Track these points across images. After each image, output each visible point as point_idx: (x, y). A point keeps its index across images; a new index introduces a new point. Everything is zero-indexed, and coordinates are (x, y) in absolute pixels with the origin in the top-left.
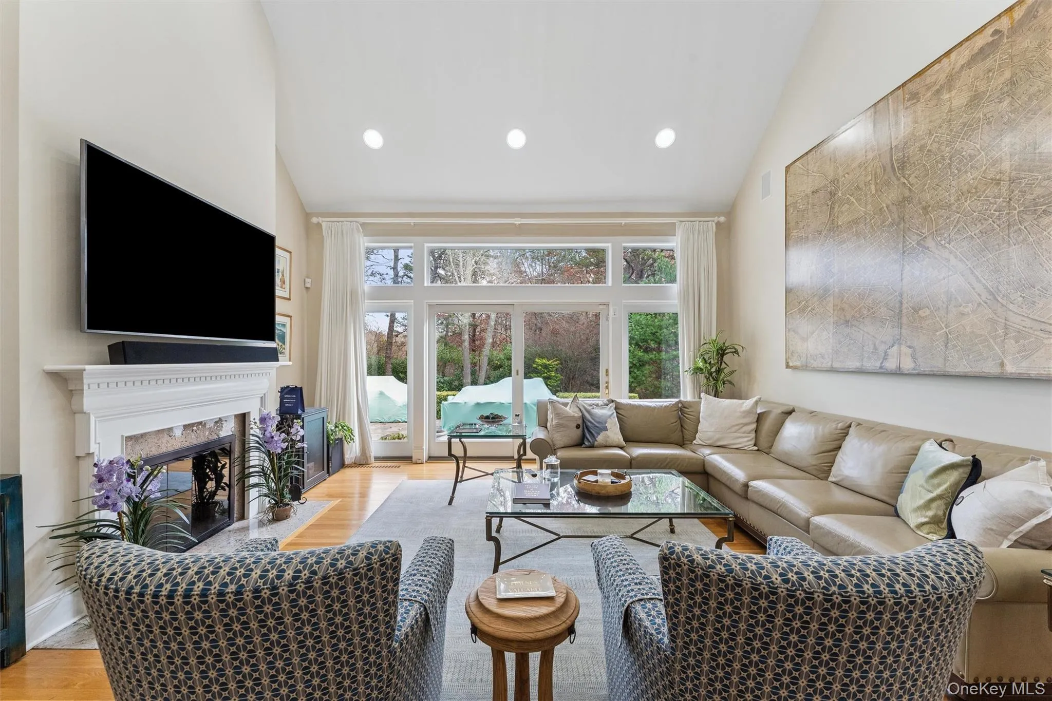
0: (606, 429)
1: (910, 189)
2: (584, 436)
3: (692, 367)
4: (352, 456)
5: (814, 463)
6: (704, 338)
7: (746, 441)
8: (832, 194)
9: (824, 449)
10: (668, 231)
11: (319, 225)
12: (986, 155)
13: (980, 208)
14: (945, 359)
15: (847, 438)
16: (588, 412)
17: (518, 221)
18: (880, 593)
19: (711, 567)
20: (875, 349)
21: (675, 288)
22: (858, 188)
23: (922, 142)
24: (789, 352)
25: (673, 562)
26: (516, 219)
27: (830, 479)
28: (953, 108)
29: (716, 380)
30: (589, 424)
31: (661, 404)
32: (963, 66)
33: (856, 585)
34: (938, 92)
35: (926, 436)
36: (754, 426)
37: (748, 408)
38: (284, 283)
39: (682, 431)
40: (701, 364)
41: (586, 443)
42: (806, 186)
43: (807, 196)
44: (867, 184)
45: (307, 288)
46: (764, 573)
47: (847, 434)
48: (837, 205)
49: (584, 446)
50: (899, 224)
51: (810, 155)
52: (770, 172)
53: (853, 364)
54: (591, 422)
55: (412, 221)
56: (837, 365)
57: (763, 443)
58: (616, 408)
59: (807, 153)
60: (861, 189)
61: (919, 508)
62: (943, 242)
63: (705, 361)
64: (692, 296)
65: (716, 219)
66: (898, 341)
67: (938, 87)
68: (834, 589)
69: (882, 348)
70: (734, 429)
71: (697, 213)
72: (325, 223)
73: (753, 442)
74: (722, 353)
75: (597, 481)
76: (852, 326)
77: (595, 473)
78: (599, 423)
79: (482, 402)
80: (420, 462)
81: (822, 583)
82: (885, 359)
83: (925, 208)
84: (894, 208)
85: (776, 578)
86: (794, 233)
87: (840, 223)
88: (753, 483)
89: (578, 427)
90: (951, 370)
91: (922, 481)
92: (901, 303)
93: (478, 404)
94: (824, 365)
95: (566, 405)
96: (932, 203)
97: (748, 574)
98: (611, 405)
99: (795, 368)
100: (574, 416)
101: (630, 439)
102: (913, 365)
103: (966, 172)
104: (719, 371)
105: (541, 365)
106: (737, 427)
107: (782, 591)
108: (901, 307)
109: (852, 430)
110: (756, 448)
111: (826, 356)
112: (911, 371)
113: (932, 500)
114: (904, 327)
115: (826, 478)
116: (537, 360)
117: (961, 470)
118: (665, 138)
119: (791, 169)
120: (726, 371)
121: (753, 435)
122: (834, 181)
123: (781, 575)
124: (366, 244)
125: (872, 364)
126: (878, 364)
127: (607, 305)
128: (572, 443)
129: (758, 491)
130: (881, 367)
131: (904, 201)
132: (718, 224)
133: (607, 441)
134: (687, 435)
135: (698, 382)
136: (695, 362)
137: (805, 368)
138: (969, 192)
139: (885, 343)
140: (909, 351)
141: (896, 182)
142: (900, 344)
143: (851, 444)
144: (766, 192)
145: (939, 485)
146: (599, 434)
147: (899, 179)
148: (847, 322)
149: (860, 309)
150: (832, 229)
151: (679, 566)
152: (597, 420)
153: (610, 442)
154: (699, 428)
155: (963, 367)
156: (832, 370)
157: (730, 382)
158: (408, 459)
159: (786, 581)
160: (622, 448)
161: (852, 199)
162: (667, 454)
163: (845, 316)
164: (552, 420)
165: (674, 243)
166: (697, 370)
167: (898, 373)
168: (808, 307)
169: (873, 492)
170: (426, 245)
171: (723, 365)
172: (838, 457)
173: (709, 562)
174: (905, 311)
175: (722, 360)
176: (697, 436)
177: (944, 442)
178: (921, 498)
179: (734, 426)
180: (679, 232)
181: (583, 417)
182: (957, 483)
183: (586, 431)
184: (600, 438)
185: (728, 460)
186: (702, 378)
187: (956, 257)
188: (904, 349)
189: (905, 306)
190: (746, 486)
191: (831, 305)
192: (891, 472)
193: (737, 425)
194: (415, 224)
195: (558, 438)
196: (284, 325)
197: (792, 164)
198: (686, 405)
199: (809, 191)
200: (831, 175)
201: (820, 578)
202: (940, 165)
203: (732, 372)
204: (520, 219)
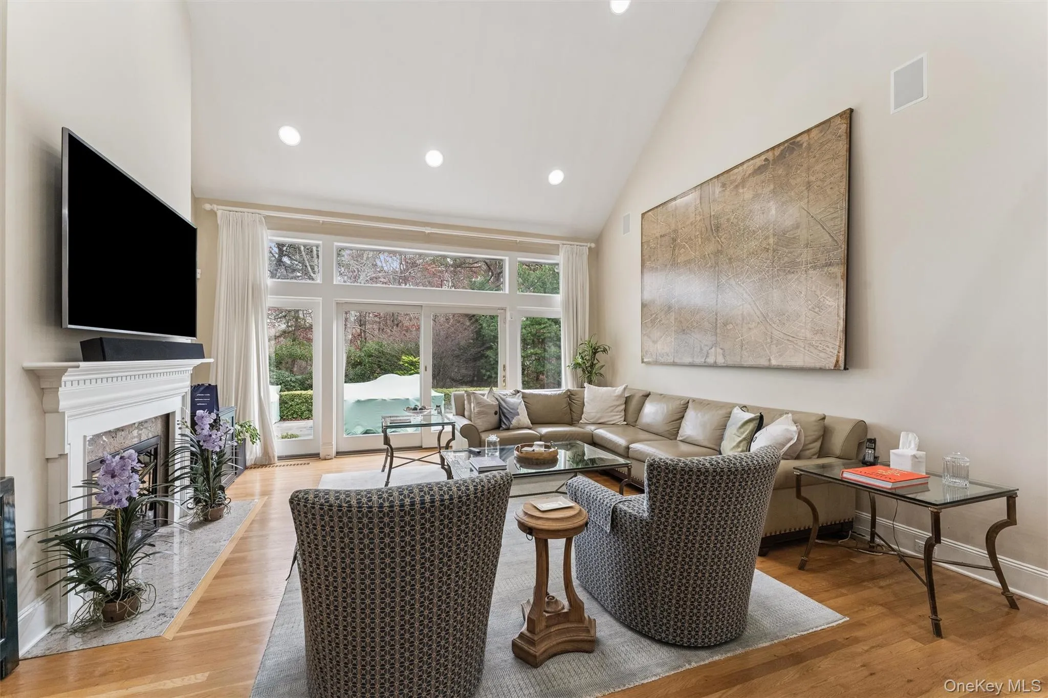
0: (518, 414)
1: (722, 246)
2: (500, 420)
3: (573, 363)
5: (667, 429)
6: (581, 339)
7: (618, 418)
8: (674, 240)
9: (673, 419)
10: (554, 250)
11: (213, 213)
12: (762, 232)
13: (758, 265)
14: (741, 357)
15: (688, 411)
16: (503, 400)
17: (428, 230)
18: (749, 465)
19: (676, 464)
20: (701, 349)
21: (558, 298)
22: (690, 239)
23: (728, 217)
24: (644, 353)
25: (656, 466)
26: (427, 228)
27: (678, 439)
28: (745, 199)
29: (590, 372)
30: (505, 411)
31: (555, 392)
32: (750, 174)
33: (740, 463)
34: (737, 186)
35: (734, 406)
36: (623, 406)
37: (620, 393)
39: (571, 413)
40: (580, 361)
41: (504, 426)
42: (657, 230)
43: (657, 238)
44: (696, 237)
46: (702, 463)
47: (687, 407)
48: (677, 248)
49: (501, 429)
50: (715, 267)
51: (659, 209)
52: (629, 215)
53: (688, 360)
54: (506, 409)
55: (321, 219)
56: (677, 360)
57: (631, 418)
58: (523, 397)
59: (657, 207)
60: (692, 240)
61: (734, 447)
62: (739, 283)
63: (582, 358)
64: (571, 305)
65: (589, 245)
66: (715, 345)
67: (737, 183)
68: (732, 465)
69: (705, 349)
70: (610, 410)
71: (574, 238)
72: (220, 211)
73: (623, 419)
74: (595, 351)
75: (534, 450)
76: (687, 333)
77: (531, 446)
78: (512, 409)
79: (363, 399)
80: (329, 457)
81: (727, 464)
82: (707, 356)
83: (730, 259)
84: (712, 256)
85: (708, 465)
86: (648, 263)
87: (679, 261)
88: (631, 446)
89: (496, 413)
90: (745, 364)
91: (735, 431)
92: (716, 319)
93: (359, 401)
94: (669, 361)
95: (483, 395)
96: (734, 256)
97: (695, 465)
98: (519, 394)
99: (648, 363)
100: (492, 405)
101: (536, 421)
102: (723, 361)
103: (751, 240)
104: (592, 365)
105: (407, 362)
106: (612, 408)
107: (711, 470)
108: (716, 322)
109: (690, 405)
110: (625, 423)
111: (670, 354)
112: (722, 365)
113: (741, 442)
114: (718, 335)
115: (676, 439)
116: (403, 357)
117: (754, 422)
118: (556, 177)
119: (646, 216)
120: (597, 366)
121: (623, 413)
122: (675, 231)
123: (709, 463)
124: (269, 238)
125: (699, 360)
126: (703, 360)
127: (504, 309)
128: (490, 427)
129: (636, 451)
130: (705, 362)
131: (718, 253)
132: (590, 249)
133: (519, 424)
134: (575, 416)
135: (576, 374)
136: (575, 358)
137: (656, 363)
138: (753, 253)
139: (707, 345)
140: (721, 351)
141: (713, 239)
142: (716, 347)
143: (690, 415)
144: (627, 230)
145: (744, 432)
146: (513, 418)
147: (715, 238)
148: (684, 330)
149: (692, 322)
150: (674, 264)
151: (659, 467)
152: (511, 407)
153: (521, 425)
154: (584, 410)
155: (750, 362)
156: (674, 364)
157: (601, 375)
158: (316, 456)
159: (712, 465)
160: (530, 429)
161: (687, 246)
162: (567, 431)
163: (682, 327)
164: (474, 409)
166: (577, 365)
167: (715, 366)
168: (657, 318)
169: (705, 444)
170: (336, 244)
171: (595, 362)
172: (683, 422)
173: (675, 463)
174: (718, 325)
175: (594, 357)
176: (583, 416)
177: (744, 408)
178: (734, 441)
179: (610, 407)
180: (562, 253)
181: (500, 406)
182: (752, 431)
183: (503, 417)
184: (514, 422)
185: (610, 432)
186: (579, 371)
187: (746, 292)
188: (719, 350)
189: (719, 321)
190: (628, 448)
191: (673, 318)
192: (715, 429)
193: (612, 406)
194: (324, 222)
195: (481, 424)
197: (646, 212)
198: (573, 393)
199: (658, 235)
200: (673, 227)
201: (725, 462)
202: (738, 234)
203: (603, 366)
204: (429, 228)
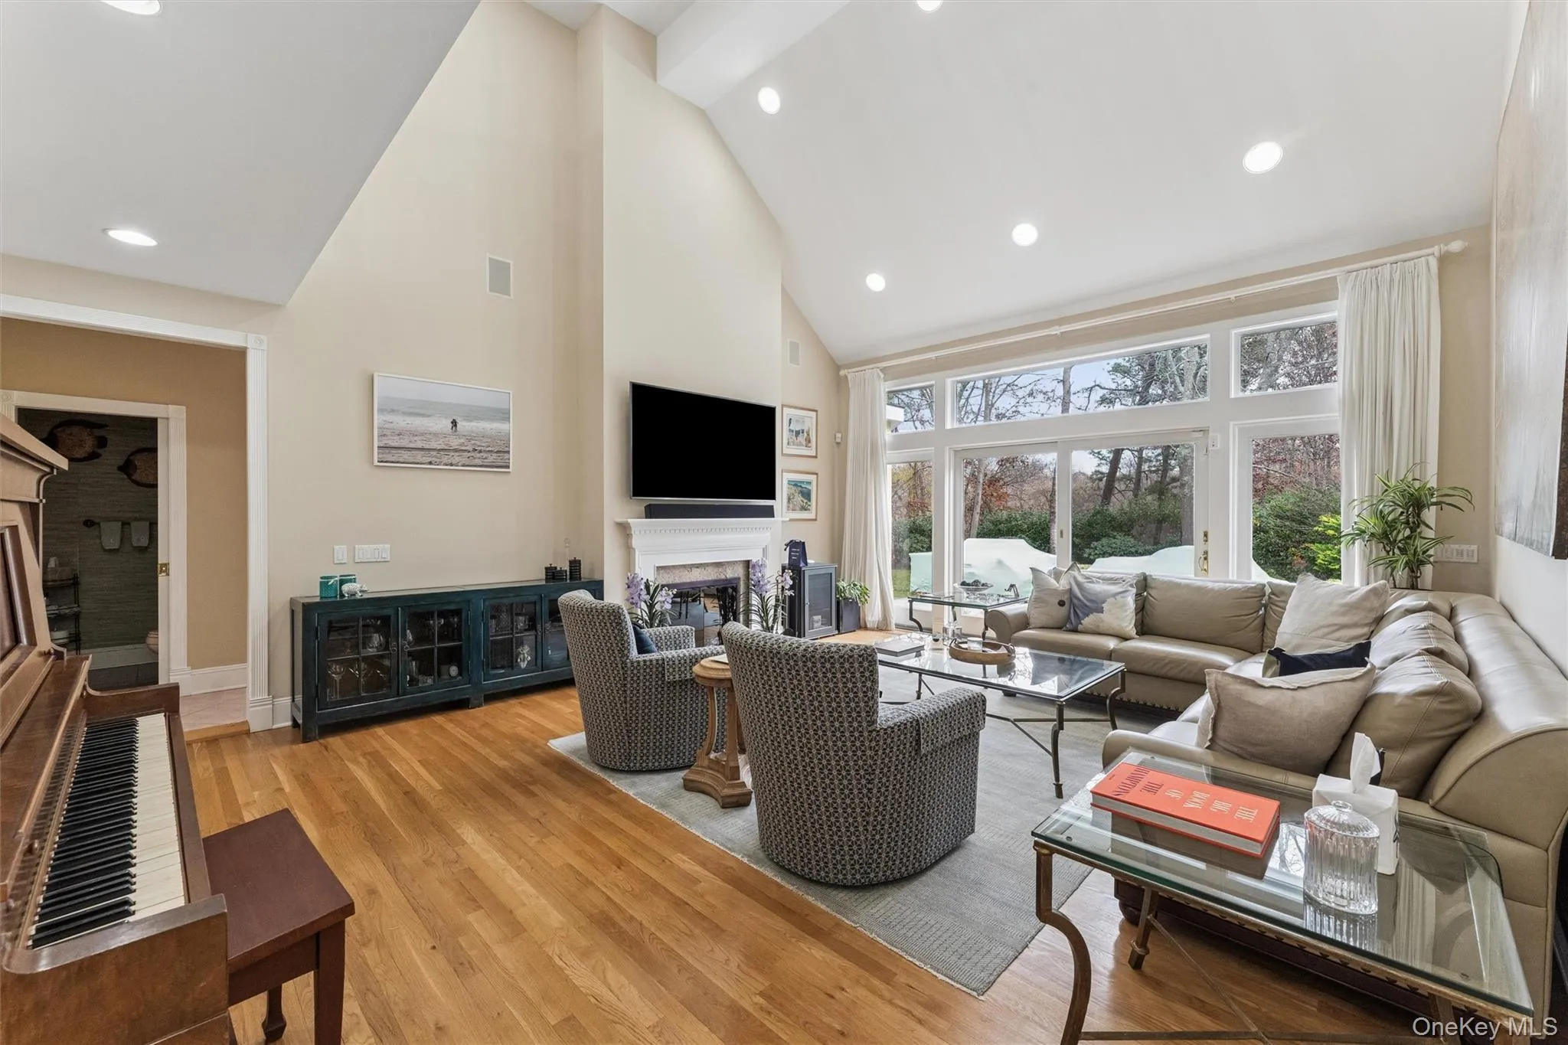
0: (1101, 611)
2: (1069, 617)
4: (873, 619)
10: (1325, 292)
11: (846, 378)
16: (1079, 586)
17: (1056, 331)
21: (1336, 391)
26: (1054, 328)
30: (1077, 601)
31: (1228, 585)
38: (809, 442)
39: (1261, 630)
41: (1069, 626)
45: (838, 443)
49: (1065, 628)
54: (1079, 600)
55: (932, 355)
65: (1444, 248)
70: (1320, 632)
71: (1393, 246)
72: (851, 374)
78: (1091, 601)
89: (1062, 603)
100: (1056, 590)
101: (1145, 628)
118: (1264, 157)
127: (1204, 430)
128: (1051, 623)
132: (1445, 257)
133: (1098, 626)
146: (1088, 616)
152: (1090, 597)
153: (1103, 627)
160: (1120, 638)
165: (1336, 311)
180: (1342, 294)
181: (1071, 592)
183: (1071, 611)
184: (1088, 621)
193: (1336, 625)
195: (1036, 615)
196: (809, 483)
198: (1276, 591)
204: (1057, 327)
